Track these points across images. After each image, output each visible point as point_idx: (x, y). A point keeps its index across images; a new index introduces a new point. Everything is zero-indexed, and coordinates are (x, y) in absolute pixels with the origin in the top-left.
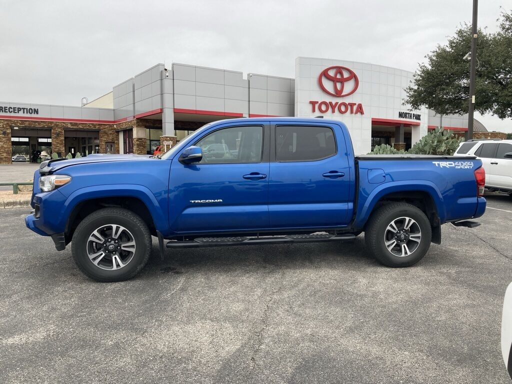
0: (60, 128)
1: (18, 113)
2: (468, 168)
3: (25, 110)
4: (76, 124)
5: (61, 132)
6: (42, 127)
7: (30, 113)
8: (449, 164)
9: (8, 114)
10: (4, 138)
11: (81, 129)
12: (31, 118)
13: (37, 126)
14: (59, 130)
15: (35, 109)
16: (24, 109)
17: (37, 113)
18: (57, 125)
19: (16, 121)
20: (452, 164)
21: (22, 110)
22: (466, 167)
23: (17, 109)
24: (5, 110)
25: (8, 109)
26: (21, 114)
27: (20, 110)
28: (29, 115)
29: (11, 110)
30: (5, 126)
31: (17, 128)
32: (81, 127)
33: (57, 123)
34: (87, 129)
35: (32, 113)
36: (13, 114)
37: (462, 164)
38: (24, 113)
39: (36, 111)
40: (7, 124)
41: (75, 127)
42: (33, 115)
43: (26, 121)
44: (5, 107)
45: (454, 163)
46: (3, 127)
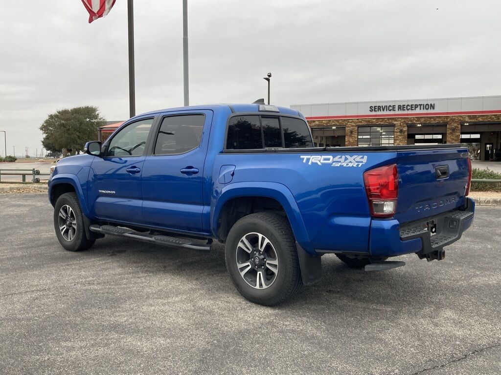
0: (456, 122)
1: (415, 109)
2: (355, 166)
3: (422, 107)
4: (475, 117)
5: (457, 127)
6: (437, 123)
7: (426, 109)
8: (325, 159)
9: (406, 112)
10: (400, 136)
11: (481, 121)
12: (427, 114)
13: (433, 122)
14: (456, 125)
15: (431, 105)
16: (420, 105)
17: (434, 108)
18: (453, 120)
19: (412, 119)
20: (329, 159)
21: (419, 106)
22: (350, 165)
23: (414, 106)
24: (404, 108)
25: (406, 107)
26: (418, 111)
27: (417, 107)
28: (425, 111)
29: (408, 108)
30: (402, 124)
31: (420, 125)
32: (481, 120)
33: (454, 117)
34: (489, 121)
35: (428, 109)
36: (410, 112)
37: (346, 159)
38: (420, 109)
39: (433, 107)
40: (404, 121)
41: (473, 120)
42: (430, 111)
43: (422, 117)
44: (403, 105)
45: (334, 157)
46: (401, 125)
